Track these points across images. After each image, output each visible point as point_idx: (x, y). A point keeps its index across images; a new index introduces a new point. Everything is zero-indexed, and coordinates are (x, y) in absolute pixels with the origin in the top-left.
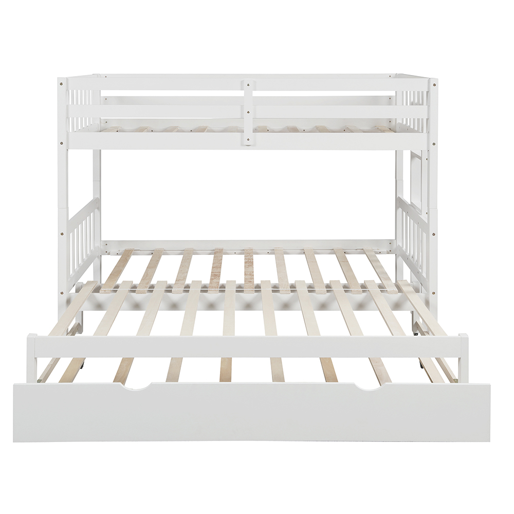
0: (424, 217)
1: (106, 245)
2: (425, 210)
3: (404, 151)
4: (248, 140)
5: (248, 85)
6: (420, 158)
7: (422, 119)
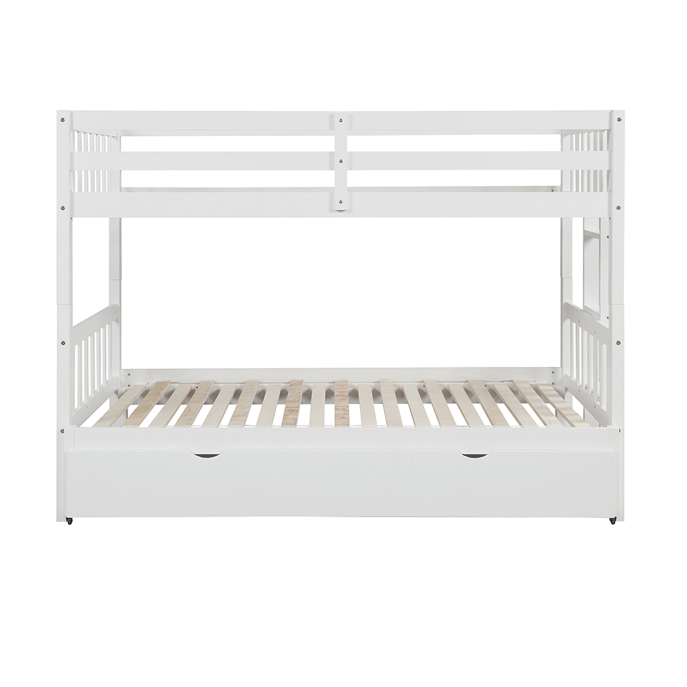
0: (604, 322)
1: (129, 375)
2: (605, 314)
3: (573, 219)
4: (341, 202)
5: (341, 121)
6: (598, 236)
7: (601, 171)
